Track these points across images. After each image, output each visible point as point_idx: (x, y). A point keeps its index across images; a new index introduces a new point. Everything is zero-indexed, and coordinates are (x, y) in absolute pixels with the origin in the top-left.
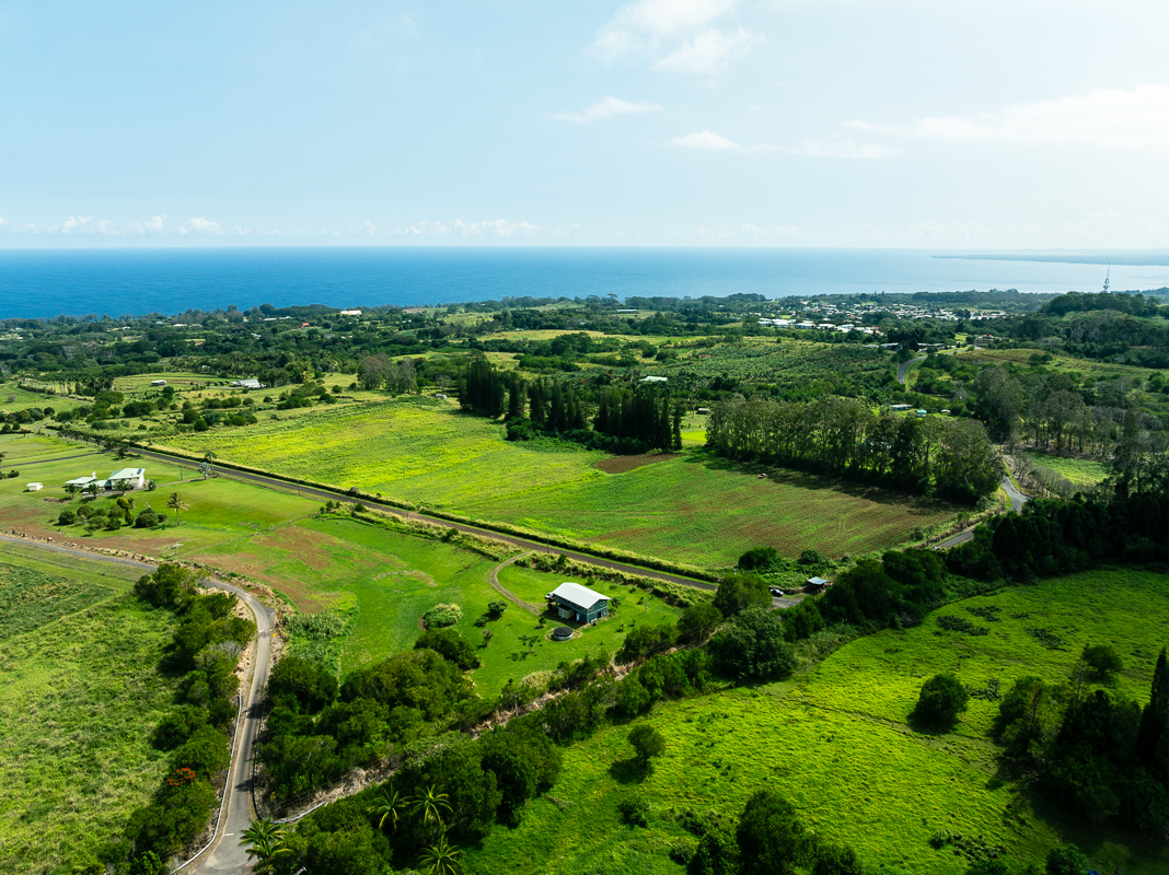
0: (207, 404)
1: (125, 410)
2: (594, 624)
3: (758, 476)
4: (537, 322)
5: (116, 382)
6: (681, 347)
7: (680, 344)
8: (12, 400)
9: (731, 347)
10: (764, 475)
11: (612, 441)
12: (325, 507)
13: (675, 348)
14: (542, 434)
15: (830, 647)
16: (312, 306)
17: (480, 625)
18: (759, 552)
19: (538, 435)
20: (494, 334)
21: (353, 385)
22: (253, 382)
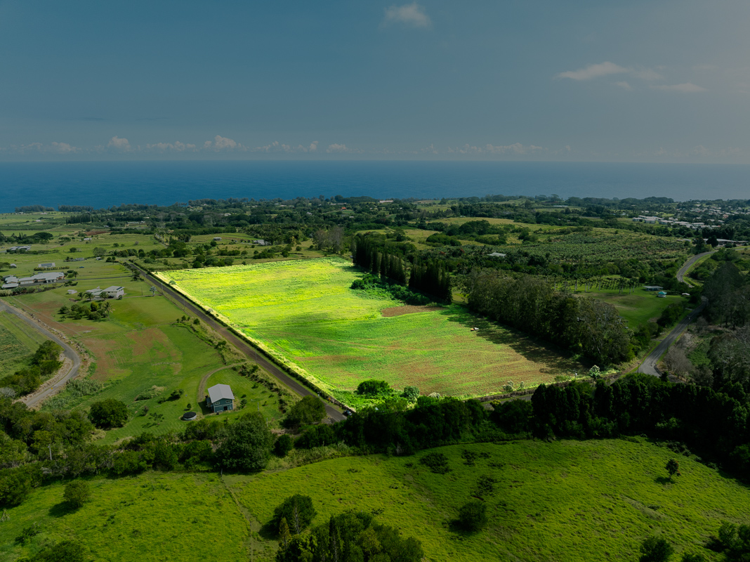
0: (220, 253)
1: (174, 253)
2: (218, 414)
3: (472, 329)
4: (475, 212)
5: (193, 237)
6: (549, 233)
7: (548, 231)
8: (136, 244)
9: (580, 235)
10: (476, 328)
11: (409, 295)
12: (181, 319)
13: (543, 234)
14: (377, 286)
15: (315, 459)
16: (363, 198)
17: (160, 402)
18: (371, 383)
19: (373, 286)
20: (445, 219)
21: (311, 247)
22: (262, 242)
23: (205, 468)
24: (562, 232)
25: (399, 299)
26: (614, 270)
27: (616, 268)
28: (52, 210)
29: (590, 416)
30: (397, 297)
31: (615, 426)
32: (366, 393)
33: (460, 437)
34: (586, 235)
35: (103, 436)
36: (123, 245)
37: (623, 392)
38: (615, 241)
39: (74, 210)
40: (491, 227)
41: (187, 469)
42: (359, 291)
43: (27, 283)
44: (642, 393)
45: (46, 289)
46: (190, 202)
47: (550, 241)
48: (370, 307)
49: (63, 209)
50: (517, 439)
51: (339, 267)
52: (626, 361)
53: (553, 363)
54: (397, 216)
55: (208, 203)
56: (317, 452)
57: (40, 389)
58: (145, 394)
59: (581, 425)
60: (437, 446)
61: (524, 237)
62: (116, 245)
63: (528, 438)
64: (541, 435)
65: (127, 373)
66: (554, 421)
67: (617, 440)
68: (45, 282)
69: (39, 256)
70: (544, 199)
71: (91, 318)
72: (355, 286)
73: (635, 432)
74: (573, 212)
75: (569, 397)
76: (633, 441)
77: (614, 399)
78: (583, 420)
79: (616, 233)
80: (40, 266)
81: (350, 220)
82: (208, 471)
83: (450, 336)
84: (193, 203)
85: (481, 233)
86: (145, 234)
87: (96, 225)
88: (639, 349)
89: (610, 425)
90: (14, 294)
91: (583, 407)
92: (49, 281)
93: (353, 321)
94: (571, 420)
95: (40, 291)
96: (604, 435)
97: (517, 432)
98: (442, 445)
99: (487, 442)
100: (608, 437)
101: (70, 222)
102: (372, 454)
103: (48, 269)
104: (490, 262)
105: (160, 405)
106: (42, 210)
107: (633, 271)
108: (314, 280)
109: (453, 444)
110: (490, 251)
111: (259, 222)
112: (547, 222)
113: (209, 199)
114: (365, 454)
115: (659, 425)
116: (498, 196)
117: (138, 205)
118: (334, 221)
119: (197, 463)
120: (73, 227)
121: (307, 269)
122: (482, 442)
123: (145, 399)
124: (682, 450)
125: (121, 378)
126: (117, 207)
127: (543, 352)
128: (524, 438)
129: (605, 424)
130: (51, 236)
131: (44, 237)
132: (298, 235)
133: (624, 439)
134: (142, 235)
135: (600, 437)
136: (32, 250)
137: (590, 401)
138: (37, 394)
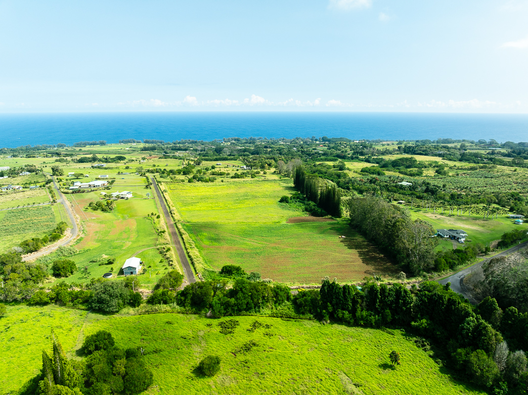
0: (213, 173)
1: (184, 172)
2: (126, 276)
3: (340, 237)
4: (415, 151)
5: (204, 162)
6: (461, 169)
7: (460, 168)
8: (167, 166)
9: (484, 171)
10: (343, 236)
11: (314, 209)
12: (150, 214)
13: (457, 169)
14: (299, 201)
15: (153, 311)
16: (341, 138)
17: (100, 265)
18: (230, 267)
19: (296, 202)
20: (390, 155)
21: (275, 172)
22: (245, 167)
23: (83, 307)
24: (472, 169)
25: (307, 211)
26: (491, 200)
27: (494, 198)
28: (140, 142)
29: (360, 309)
30: (306, 210)
31: (379, 320)
32: (225, 274)
33: (259, 312)
34: (489, 172)
35: (53, 281)
36: (158, 166)
37: (389, 294)
38: (510, 177)
39: (152, 143)
40: (418, 162)
41: (74, 307)
42: (284, 204)
43: (84, 186)
44: (404, 297)
45: (92, 191)
46: (224, 139)
47: (458, 175)
48: (282, 215)
49: (146, 142)
50: (301, 319)
51: (283, 187)
52: (437, 272)
53: (380, 267)
54: (354, 152)
55: (235, 140)
56: (156, 308)
57: (42, 249)
58: (94, 259)
59: (351, 315)
60: (240, 315)
61: (440, 170)
62: (154, 166)
63: (310, 319)
64: (319, 318)
65: (98, 245)
66: (330, 309)
67: (378, 330)
68: (95, 186)
69: (107, 170)
70: (483, 143)
71: (103, 210)
72: (284, 200)
73: (397, 327)
74: (497, 153)
75: (344, 292)
76: (390, 333)
77: (381, 298)
78: (353, 312)
79: (515, 171)
80: (99, 177)
81: (319, 154)
82: (83, 309)
83: (321, 240)
84: (226, 140)
85: (409, 167)
86: (179, 159)
87: (158, 152)
88: (455, 263)
89: (373, 319)
90: (73, 193)
91: (355, 302)
92: (97, 186)
93: (262, 224)
94: (343, 309)
95: (88, 192)
96: (367, 325)
97: (303, 314)
98: (243, 315)
99: (277, 317)
100: (372, 327)
101: (143, 150)
102: (192, 314)
103: (103, 179)
104: (395, 188)
105: (99, 267)
106: (134, 142)
107: (507, 202)
108: (258, 195)
109: (252, 315)
110: (402, 180)
111: (258, 154)
112: (468, 160)
113: (236, 138)
114: (187, 313)
115: (413, 323)
116: (446, 140)
117: (191, 140)
118: (307, 154)
119: (81, 303)
120: (144, 153)
121: (260, 187)
122: (274, 317)
123: (94, 262)
124: (423, 346)
125: (91, 249)
126: (178, 142)
127: (381, 258)
128: (307, 319)
129: (370, 317)
130: (125, 158)
131: (121, 158)
132: (271, 164)
133: (384, 331)
134: (177, 160)
135: (365, 326)
136: (107, 167)
137: (362, 297)
138: (39, 252)
